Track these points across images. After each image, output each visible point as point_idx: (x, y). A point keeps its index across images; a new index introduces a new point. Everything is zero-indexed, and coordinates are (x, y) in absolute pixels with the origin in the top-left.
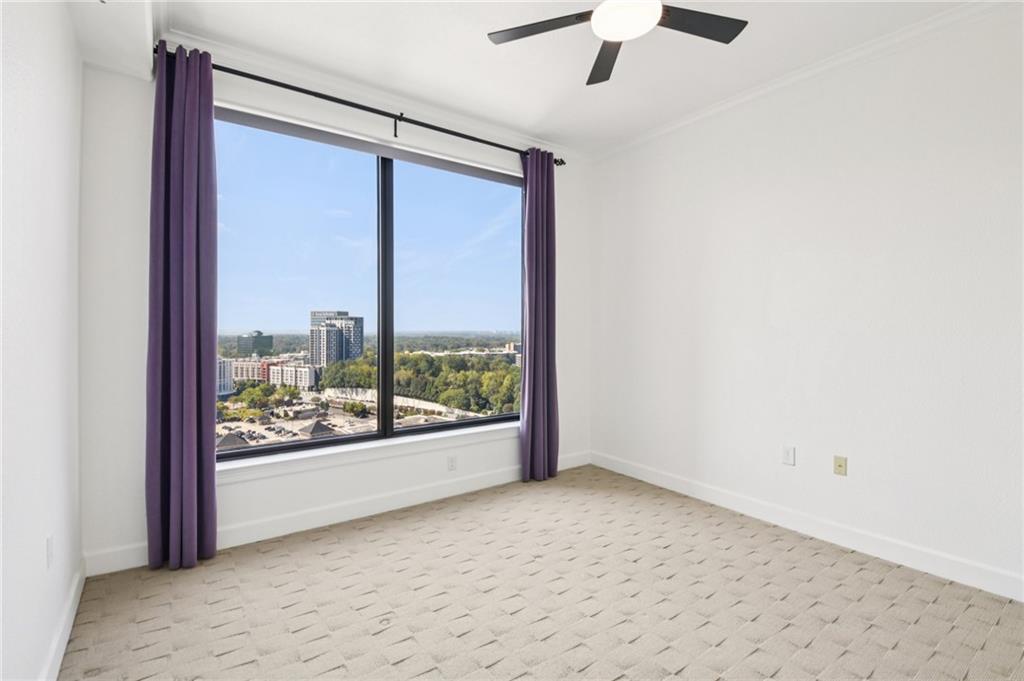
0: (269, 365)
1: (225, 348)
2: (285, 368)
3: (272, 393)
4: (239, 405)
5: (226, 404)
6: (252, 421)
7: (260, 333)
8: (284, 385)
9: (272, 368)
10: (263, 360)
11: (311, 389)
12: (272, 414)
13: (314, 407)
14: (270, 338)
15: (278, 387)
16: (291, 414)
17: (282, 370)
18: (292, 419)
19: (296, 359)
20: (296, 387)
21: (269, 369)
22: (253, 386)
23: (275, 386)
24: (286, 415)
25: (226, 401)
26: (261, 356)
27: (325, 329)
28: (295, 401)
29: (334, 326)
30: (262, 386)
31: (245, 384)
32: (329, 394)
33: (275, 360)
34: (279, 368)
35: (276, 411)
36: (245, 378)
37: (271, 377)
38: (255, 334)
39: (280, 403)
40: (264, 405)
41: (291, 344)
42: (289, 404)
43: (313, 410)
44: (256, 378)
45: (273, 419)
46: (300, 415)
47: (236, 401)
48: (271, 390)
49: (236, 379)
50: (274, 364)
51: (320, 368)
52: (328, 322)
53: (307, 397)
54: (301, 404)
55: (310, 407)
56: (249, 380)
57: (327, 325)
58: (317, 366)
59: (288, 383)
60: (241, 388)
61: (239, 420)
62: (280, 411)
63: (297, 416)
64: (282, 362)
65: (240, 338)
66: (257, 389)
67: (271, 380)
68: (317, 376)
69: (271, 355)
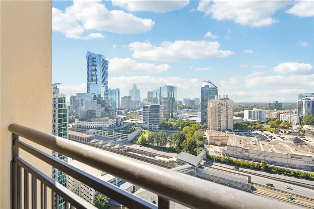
0: (280, 113)
1: (266, 107)
2: (286, 115)
3: (280, 124)
4: (267, 126)
5: (263, 125)
6: (272, 132)
8: (286, 121)
9: (280, 114)
10: (277, 111)
11: (297, 124)
12: (280, 131)
13: (298, 131)
14: (282, 104)
15: (284, 121)
16: (287, 132)
17: (285, 116)
18: (287, 134)
19: (292, 112)
20: (291, 123)
21: (280, 115)
22: (273, 120)
23: (282, 121)
24: (285, 132)
25: (263, 124)
26: (278, 110)
27: (305, 100)
28: (289, 128)
29: (310, 99)
30: (277, 120)
31: (271, 119)
32: (306, 127)
33: (282, 112)
34: (284, 115)
35: (281, 130)
37: (281, 118)
38: (276, 102)
39: (283, 127)
40: (276, 127)
41: (291, 107)
42: (287, 128)
43: (298, 132)
44: (275, 118)
45: (280, 133)
46: (291, 133)
47: (267, 124)
48: (279, 122)
49: (268, 117)
50: (282, 113)
51: (302, 116)
52: (307, 98)
53: (295, 127)
54: (292, 129)
55: (296, 131)
56: (272, 118)
57: (306, 99)
58: (301, 115)
59: (287, 120)
60: (269, 120)
61: (267, 131)
62: (283, 130)
63: (290, 133)
64: (285, 113)
65: (270, 104)
66: (274, 121)
67: (281, 119)
68: (301, 120)
69: (282, 110)
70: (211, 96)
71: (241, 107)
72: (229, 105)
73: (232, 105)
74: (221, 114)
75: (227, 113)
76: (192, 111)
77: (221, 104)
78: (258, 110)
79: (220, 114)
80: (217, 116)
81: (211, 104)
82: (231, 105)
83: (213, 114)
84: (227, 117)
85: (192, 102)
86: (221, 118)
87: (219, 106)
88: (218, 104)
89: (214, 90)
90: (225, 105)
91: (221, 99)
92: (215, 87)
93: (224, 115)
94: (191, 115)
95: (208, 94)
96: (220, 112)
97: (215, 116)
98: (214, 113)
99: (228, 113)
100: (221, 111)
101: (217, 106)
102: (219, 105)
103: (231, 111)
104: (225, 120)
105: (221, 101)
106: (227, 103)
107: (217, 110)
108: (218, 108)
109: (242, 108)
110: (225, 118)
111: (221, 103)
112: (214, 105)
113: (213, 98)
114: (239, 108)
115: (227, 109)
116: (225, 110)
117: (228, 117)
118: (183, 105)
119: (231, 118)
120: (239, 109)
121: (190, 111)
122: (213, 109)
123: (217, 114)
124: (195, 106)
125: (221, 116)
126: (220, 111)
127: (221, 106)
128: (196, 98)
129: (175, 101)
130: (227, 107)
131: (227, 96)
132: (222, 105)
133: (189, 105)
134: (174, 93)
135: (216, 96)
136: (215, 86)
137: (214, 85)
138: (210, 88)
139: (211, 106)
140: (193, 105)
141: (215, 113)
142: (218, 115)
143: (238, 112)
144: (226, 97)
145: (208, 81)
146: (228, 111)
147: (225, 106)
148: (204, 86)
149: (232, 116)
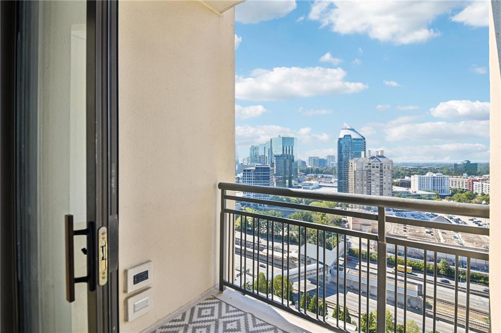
0: (473, 181)
1: (449, 170)
2: (484, 184)
3: (474, 198)
7: (468, 162)
8: (483, 194)
10: (469, 178)
14: (476, 164)
15: (479, 195)
17: (482, 185)
21: (473, 184)
22: (462, 192)
23: (477, 194)
25: (444, 198)
26: (469, 175)
30: (467, 193)
31: (457, 191)
33: (477, 178)
34: (480, 183)
36: (457, 187)
37: (474, 188)
38: (466, 162)
44: (464, 188)
48: (472, 196)
49: (452, 187)
50: (477, 181)
56: (460, 188)
60: (455, 191)
64: (483, 180)
65: (456, 165)
66: (463, 194)
67: (475, 190)
69: (476, 175)
70: (354, 152)
71: (406, 170)
72: (385, 168)
73: (390, 168)
74: (372, 183)
75: (382, 180)
76: (323, 177)
77: (371, 165)
78: (435, 175)
79: (370, 182)
80: (365, 185)
81: (354, 165)
82: (388, 168)
83: (358, 182)
84: (382, 186)
85: (322, 162)
86: (372, 188)
87: (369, 168)
88: (367, 165)
89: (359, 143)
90: (378, 167)
91: (373, 158)
92: (362, 138)
93: (377, 183)
94: (321, 184)
95: (350, 149)
96: (370, 180)
97: (362, 185)
98: (360, 180)
99: (384, 181)
100: (372, 177)
101: (364, 168)
102: (367, 167)
103: (389, 178)
104: (378, 191)
105: (372, 160)
106: (381, 164)
107: (365, 175)
108: (367, 173)
109: (407, 172)
110: (378, 188)
111: (372, 163)
112: (359, 167)
113: (359, 155)
114: (402, 172)
115: (382, 174)
116: (378, 175)
117: (384, 186)
118: (308, 166)
119: (389, 189)
120: (402, 174)
121: (320, 177)
122: (358, 174)
123: (365, 183)
124: (328, 168)
125: (372, 186)
126: (370, 177)
127: (372, 169)
128: (329, 157)
129: (295, 161)
130: (381, 171)
131: (382, 152)
132: (374, 167)
133: (318, 168)
134: (292, 147)
135: (363, 153)
136: (362, 136)
137: (360, 135)
138: (354, 139)
139: (355, 168)
140: (325, 167)
141: (362, 180)
142: (367, 183)
143: (400, 179)
144: (380, 154)
145: (350, 128)
146: (384, 178)
147: (379, 169)
148: (343, 137)
149: (390, 186)
